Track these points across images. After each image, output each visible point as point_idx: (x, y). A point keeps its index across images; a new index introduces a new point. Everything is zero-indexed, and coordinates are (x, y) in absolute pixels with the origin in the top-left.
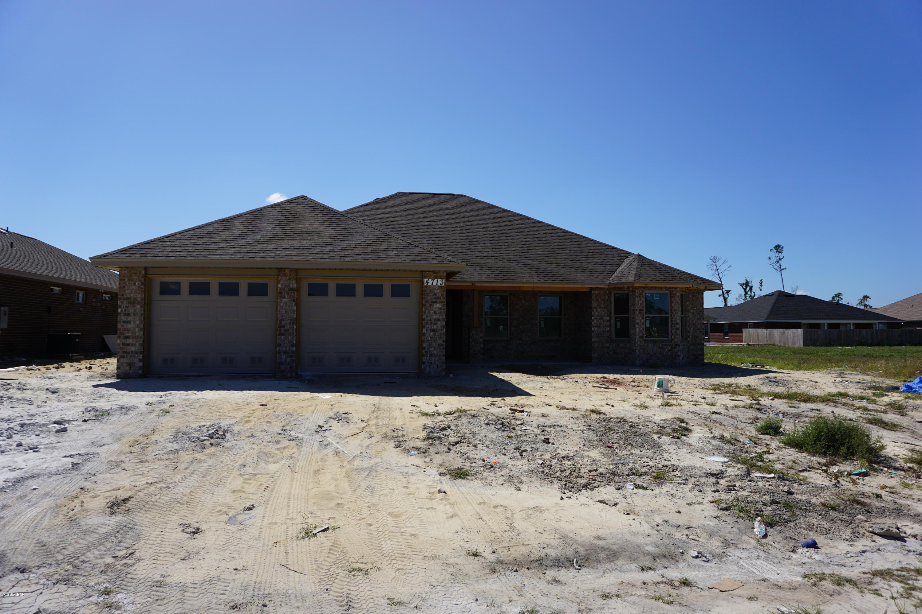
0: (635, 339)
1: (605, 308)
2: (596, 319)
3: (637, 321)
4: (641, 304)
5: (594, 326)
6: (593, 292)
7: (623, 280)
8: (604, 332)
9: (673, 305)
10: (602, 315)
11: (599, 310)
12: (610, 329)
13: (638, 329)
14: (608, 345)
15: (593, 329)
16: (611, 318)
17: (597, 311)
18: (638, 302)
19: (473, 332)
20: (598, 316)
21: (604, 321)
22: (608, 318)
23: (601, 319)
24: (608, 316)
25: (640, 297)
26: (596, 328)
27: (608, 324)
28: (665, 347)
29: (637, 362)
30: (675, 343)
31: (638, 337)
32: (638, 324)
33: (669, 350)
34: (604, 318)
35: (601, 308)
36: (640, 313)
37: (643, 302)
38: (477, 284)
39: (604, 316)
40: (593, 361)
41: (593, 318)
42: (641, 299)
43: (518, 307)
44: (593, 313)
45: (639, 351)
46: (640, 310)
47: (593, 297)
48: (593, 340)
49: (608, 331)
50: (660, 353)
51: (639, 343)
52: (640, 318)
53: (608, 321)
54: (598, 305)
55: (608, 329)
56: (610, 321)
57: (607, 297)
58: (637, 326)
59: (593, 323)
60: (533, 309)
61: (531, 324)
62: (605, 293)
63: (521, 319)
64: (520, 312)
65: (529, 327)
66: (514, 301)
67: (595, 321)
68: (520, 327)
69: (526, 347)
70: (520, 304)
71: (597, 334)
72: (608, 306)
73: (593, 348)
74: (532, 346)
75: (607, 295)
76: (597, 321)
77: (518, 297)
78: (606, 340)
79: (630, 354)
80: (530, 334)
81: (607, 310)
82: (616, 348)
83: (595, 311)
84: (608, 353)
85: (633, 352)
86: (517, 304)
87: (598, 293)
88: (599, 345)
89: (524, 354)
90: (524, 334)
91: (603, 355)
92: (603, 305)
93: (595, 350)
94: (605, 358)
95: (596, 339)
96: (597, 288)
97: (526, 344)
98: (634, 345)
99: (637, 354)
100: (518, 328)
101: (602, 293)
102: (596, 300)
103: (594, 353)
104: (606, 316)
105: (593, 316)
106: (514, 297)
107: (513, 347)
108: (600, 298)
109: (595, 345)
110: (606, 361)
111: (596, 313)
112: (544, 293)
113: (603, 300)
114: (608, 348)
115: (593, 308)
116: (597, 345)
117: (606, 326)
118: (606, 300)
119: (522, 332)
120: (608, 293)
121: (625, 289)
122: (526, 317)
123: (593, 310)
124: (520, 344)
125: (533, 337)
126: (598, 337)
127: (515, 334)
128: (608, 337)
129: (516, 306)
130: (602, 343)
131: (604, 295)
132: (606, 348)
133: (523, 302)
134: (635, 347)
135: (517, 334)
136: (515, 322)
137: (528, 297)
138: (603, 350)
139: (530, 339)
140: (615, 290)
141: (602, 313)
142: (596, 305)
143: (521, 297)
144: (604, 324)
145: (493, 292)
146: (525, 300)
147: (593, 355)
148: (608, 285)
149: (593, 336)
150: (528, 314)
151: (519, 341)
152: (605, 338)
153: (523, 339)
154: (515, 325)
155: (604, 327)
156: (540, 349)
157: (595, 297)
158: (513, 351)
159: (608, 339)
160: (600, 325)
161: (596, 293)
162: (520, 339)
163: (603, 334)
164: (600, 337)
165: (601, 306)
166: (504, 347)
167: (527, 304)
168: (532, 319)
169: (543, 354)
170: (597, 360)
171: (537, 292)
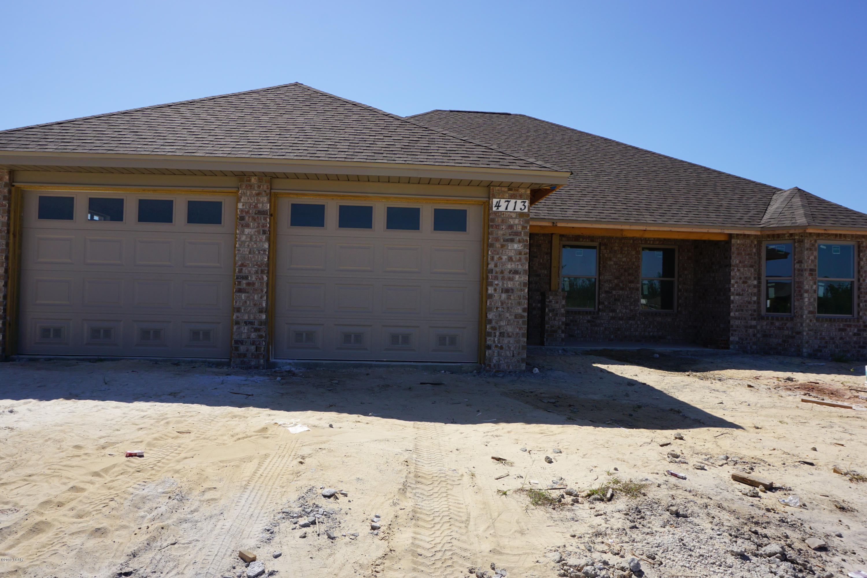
0: (802, 316)
1: (752, 266)
2: (736, 282)
3: (807, 287)
4: (812, 261)
5: (733, 294)
6: (733, 241)
7: (788, 223)
8: (749, 303)
9: (862, 263)
10: (746, 278)
11: (742, 269)
12: (759, 298)
13: (806, 300)
14: (754, 323)
15: (732, 298)
16: (759, 282)
17: (739, 270)
18: (809, 258)
19: (551, 298)
20: (740, 278)
21: (749, 286)
22: (755, 282)
23: (744, 282)
24: (755, 279)
25: (811, 249)
26: (737, 297)
27: (755, 290)
28: (848, 329)
29: (805, 350)
30: (864, 322)
31: (806, 312)
32: (807, 291)
33: (855, 334)
34: (749, 282)
35: (744, 266)
36: (811, 275)
37: (815, 257)
38: (559, 225)
39: (750, 278)
40: (731, 347)
41: (733, 281)
42: (812, 254)
43: (612, 263)
44: (732, 274)
45: (807, 334)
46: (811, 270)
47: (734, 249)
48: (732, 314)
49: (755, 302)
50: (841, 338)
51: (808, 321)
52: (811, 283)
53: (755, 286)
54: (740, 262)
55: (755, 298)
56: (758, 286)
57: (754, 250)
58: (806, 295)
59: (732, 289)
60: (634, 267)
61: (630, 289)
62: (752, 242)
63: (616, 281)
64: (615, 271)
65: (626, 293)
66: (606, 255)
67: (735, 286)
68: (614, 292)
69: (621, 322)
70: (615, 259)
71: (738, 306)
72: (755, 263)
73: (732, 326)
74: (631, 322)
75: (755, 246)
76: (738, 286)
77: (612, 248)
78: (751, 315)
79: (793, 337)
80: (628, 304)
81: (755, 270)
82: (768, 327)
83: (736, 270)
84: (754, 335)
85: (798, 336)
86: (610, 259)
87: (741, 241)
88: (741, 322)
89: (619, 332)
90: (619, 304)
91: (746, 339)
92: (749, 262)
93: (735, 331)
94: (749, 343)
95: (737, 313)
96: (741, 235)
97: (621, 319)
98: (799, 325)
99: (804, 338)
100: (610, 295)
101: (748, 241)
102: (738, 254)
103: (732, 335)
104: (752, 278)
105: (733, 279)
106: (606, 248)
107: (602, 322)
108: (744, 250)
109: (735, 322)
110: (751, 347)
111: (738, 274)
112: (650, 244)
113: (749, 254)
114: (755, 327)
115: (733, 266)
116: (737, 322)
117: (751, 294)
118: (753, 254)
119: (616, 300)
120: (756, 243)
121: (787, 238)
122: (623, 278)
123: (734, 270)
124: (613, 318)
125: (632, 308)
126: (739, 311)
127: (606, 303)
128: (755, 311)
129: (609, 263)
130: (745, 319)
131: (751, 246)
132: (751, 327)
133: (619, 256)
134: (801, 328)
135: (609, 303)
136: (606, 285)
137: (626, 249)
138: (746, 331)
139: (628, 311)
140: (769, 238)
141: (746, 274)
142: (738, 262)
143: (616, 248)
144: (750, 291)
145: (575, 241)
146: (621, 253)
147: (732, 338)
148: (761, 231)
149: (732, 309)
150: (626, 274)
151: (611, 314)
152: (750, 312)
153: (618, 311)
154: (607, 289)
155: (748, 295)
156: (642, 326)
157: (737, 248)
158: (602, 328)
159: (755, 313)
160: (743, 292)
161: (739, 242)
162: (614, 311)
163: (747, 307)
164: (742, 310)
165: (746, 263)
166: (589, 321)
167: (624, 259)
168: (631, 282)
169: (647, 334)
170: (737, 346)
171: (640, 241)
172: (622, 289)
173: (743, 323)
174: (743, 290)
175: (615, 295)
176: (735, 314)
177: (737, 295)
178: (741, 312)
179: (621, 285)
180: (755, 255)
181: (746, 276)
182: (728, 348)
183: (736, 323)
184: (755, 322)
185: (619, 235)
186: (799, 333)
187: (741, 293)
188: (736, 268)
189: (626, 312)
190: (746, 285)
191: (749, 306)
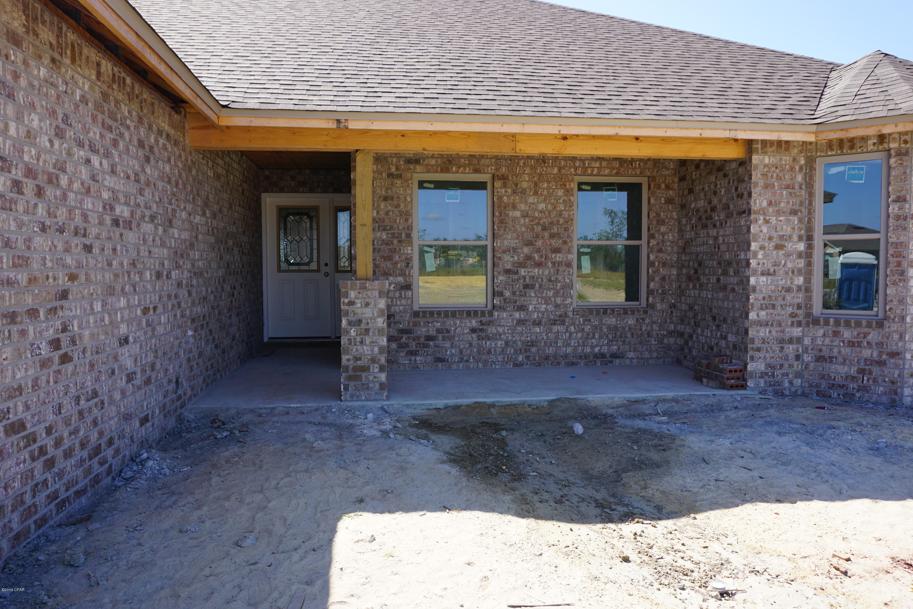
0: (903, 318)
1: (794, 212)
2: (762, 248)
5: (755, 273)
6: (755, 159)
7: (879, 111)
8: (789, 290)
10: (781, 237)
11: (773, 220)
12: (808, 281)
14: (797, 332)
15: (752, 281)
16: (810, 247)
17: (767, 222)
19: (353, 294)
20: (770, 238)
21: (788, 255)
22: (801, 247)
23: (778, 247)
24: (800, 238)
26: (764, 279)
27: (801, 263)
34: (789, 246)
35: (778, 213)
38: (352, 125)
39: (790, 237)
40: (750, 383)
41: (754, 246)
43: (518, 214)
44: (754, 229)
47: (756, 176)
48: (752, 316)
49: (799, 288)
53: (800, 255)
54: (770, 204)
55: (800, 280)
56: (808, 255)
57: (799, 178)
59: (753, 262)
60: (561, 221)
61: (554, 264)
62: (794, 160)
63: (526, 250)
64: (523, 229)
65: (547, 272)
66: (505, 198)
67: (760, 256)
68: (522, 272)
69: (538, 330)
70: (523, 207)
71: (764, 298)
72: (801, 204)
73: (753, 341)
74: (556, 328)
75: (801, 168)
76: (765, 256)
77: (516, 185)
78: (792, 315)
79: (881, 363)
80: (551, 294)
81: (800, 221)
82: (827, 341)
83: (761, 222)
84: (798, 357)
85: (892, 361)
86: (514, 207)
87: (772, 159)
88: (770, 332)
89: (534, 349)
90: (533, 295)
91: (782, 366)
92: (788, 202)
93: (759, 350)
94: (787, 375)
95: (763, 313)
96: (772, 143)
97: (537, 323)
98: (896, 336)
99: (907, 366)
100: (515, 277)
101: (787, 159)
102: (766, 186)
103: (752, 358)
104: (795, 238)
105: (756, 240)
106: (505, 186)
107: (501, 330)
108: (779, 178)
109: (758, 331)
110: (791, 383)
111: (765, 229)
112: (592, 175)
113: (788, 187)
114: (799, 340)
115: (755, 213)
116: (763, 332)
117: (793, 272)
118: (797, 187)
119: (526, 286)
120: (803, 162)
121: (871, 148)
122: (539, 243)
123: (756, 220)
124: (521, 322)
125: (559, 300)
126: (767, 308)
127: (507, 294)
128: (799, 307)
129: (511, 214)
130: (780, 325)
131: (792, 169)
132: (791, 341)
133: (531, 200)
134: (900, 344)
135: (514, 293)
136: (507, 258)
137: (545, 185)
138: (782, 348)
139: (550, 307)
140: (832, 150)
141: (782, 228)
142: (765, 204)
143: (525, 185)
144: (790, 265)
145: (442, 171)
146: (536, 193)
147: (750, 367)
148: (816, 133)
149: (752, 304)
150: (546, 234)
151: (517, 315)
152: (790, 310)
153: (531, 308)
154: (509, 266)
155: (787, 273)
156: (579, 335)
157: (763, 175)
158: (500, 343)
159: (800, 312)
160: (776, 268)
161: (767, 160)
162: (522, 308)
163: (784, 299)
164: (774, 307)
165: (782, 205)
166: (473, 330)
167: (542, 206)
168: (557, 250)
169: (588, 350)
170: (762, 381)
171: (573, 170)
172: (539, 265)
173: (774, 333)
174: (776, 264)
175: (524, 278)
176: (758, 315)
177: (763, 274)
178: (772, 311)
179: (537, 258)
180: (801, 188)
181: (781, 233)
182: (743, 387)
183: (762, 334)
184: (800, 329)
185: (506, 150)
186: (894, 355)
187: (772, 270)
188: (762, 218)
189: (546, 309)
190: (781, 253)
191: (789, 297)
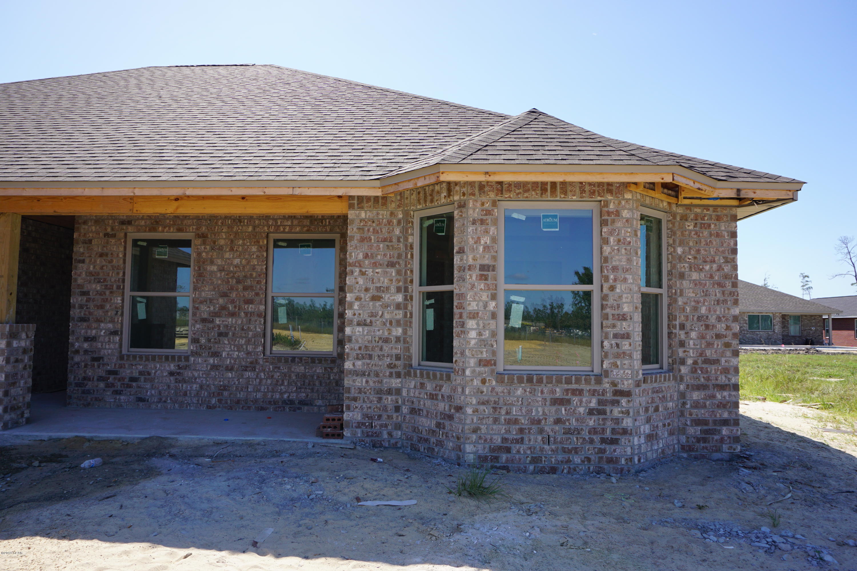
0: (464, 371)
1: (391, 265)
2: (358, 299)
3: (473, 306)
4: (486, 248)
5: (351, 322)
8: (386, 340)
9: (607, 249)
10: (378, 289)
11: (370, 272)
12: (406, 332)
13: (473, 334)
14: (395, 383)
15: (348, 331)
16: (408, 298)
17: (362, 273)
18: (478, 241)
20: (367, 290)
21: (385, 306)
22: (399, 298)
23: (374, 298)
24: (399, 290)
25: (482, 222)
26: (360, 329)
27: (400, 315)
28: (575, 400)
30: (614, 384)
31: (472, 362)
32: (474, 316)
33: (591, 412)
34: (386, 297)
35: (375, 265)
36: (483, 278)
37: (494, 240)
39: (388, 288)
40: (347, 433)
41: (350, 297)
42: (487, 232)
43: (215, 268)
44: (349, 281)
45: (476, 411)
46: (483, 268)
48: (348, 365)
49: (398, 339)
50: (558, 421)
51: (476, 382)
52: (485, 297)
53: (398, 306)
54: (366, 256)
55: (398, 331)
56: (405, 306)
57: (397, 231)
58: (471, 324)
59: (349, 313)
60: (254, 274)
61: (246, 314)
62: (392, 214)
63: (221, 301)
64: (219, 282)
65: (239, 322)
66: (204, 254)
67: (356, 307)
68: (217, 321)
69: (230, 375)
70: (219, 262)
71: (360, 348)
72: (399, 256)
73: (349, 390)
74: (247, 374)
75: (399, 222)
76: (361, 307)
77: (214, 242)
78: (390, 366)
79: (450, 417)
80: (243, 342)
81: (398, 273)
83: (356, 274)
84: (397, 409)
85: (457, 415)
86: (212, 263)
87: (369, 214)
88: (367, 382)
89: (226, 393)
90: (226, 342)
91: (380, 417)
92: (385, 255)
93: (355, 399)
94: (386, 426)
95: (359, 363)
96: (368, 198)
97: (230, 369)
98: (460, 390)
99: (468, 421)
100: (211, 325)
101: (384, 214)
102: (362, 240)
103: (348, 408)
104: (393, 289)
105: (351, 292)
106: (204, 243)
107: (196, 374)
108: (375, 232)
109: (354, 381)
110: (390, 434)
111: (361, 281)
112: (284, 232)
113: (385, 240)
114: (398, 391)
115: (350, 265)
116: (360, 382)
117: (391, 323)
118: (395, 240)
119: (220, 334)
120: (401, 216)
122: (234, 295)
123: (352, 272)
124: (214, 367)
125: (250, 348)
126: (363, 358)
127: (203, 341)
128: (398, 358)
129: (208, 268)
130: (377, 375)
131: (389, 222)
132: (389, 392)
133: (227, 255)
134: (462, 398)
135: (209, 340)
136: (203, 308)
137: (241, 242)
138: (380, 399)
139: (242, 354)
141: (379, 280)
142: (361, 256)
143: (222, 242)
144: (387, 316)
145: (150, 231)
146: (232, 249)
147: (347, 416)
148: (383, 187)
149: (348, 354)
150: (240, 287)
151: (211, 361)
152: (388, 361)
153: (224, 354)
154: (205, 316)
155: (384, 324)
156: (269, 381)
157: (359, 229)
158: (195, 386)
159: (398, 363)
160: (373, 319)
161: (363, 215)
162: (216, 354)
163: (381, 349)
164: (370, 357)
165: (379, 257)
166: (171, 374)
167: (237, 261)
168: (249, 302)
169: (277, 396)
170: (359, 431)
171: (266, 228)
172: (233, 315)
173: (371, 383)
174: (373, 315)
175: (219, 326)
176: (354, 365)
177: (359, 324)
178: (368, 361)
179: (231, 308)
180: (399, 241)
181: (378, 285)
182: (340, 436)
183: (358, 384)
184: (399, 380)
186: (459, 409)
187: (368, 321)
188: (357, 270)
189: (238, 355)
190: (378, 304)
191: (386, 348)
